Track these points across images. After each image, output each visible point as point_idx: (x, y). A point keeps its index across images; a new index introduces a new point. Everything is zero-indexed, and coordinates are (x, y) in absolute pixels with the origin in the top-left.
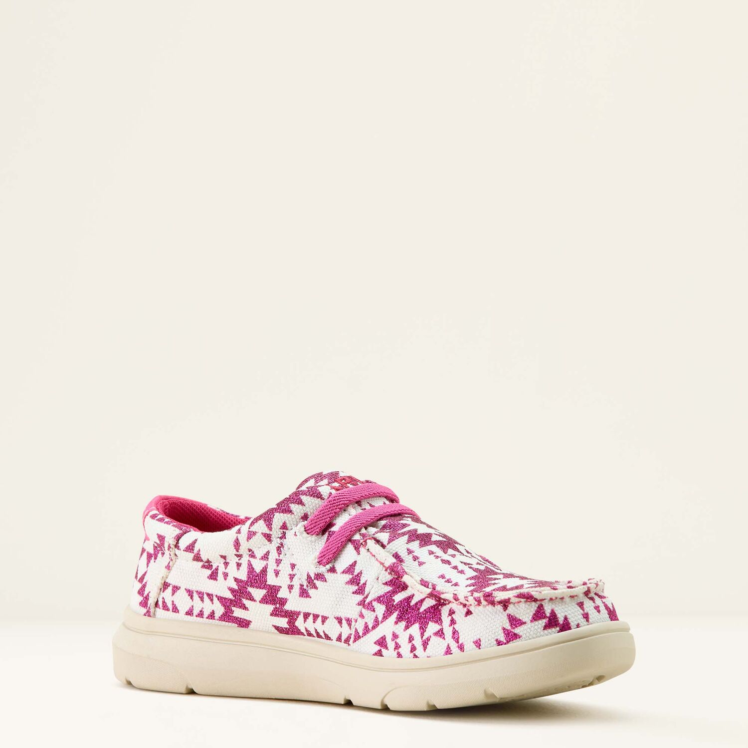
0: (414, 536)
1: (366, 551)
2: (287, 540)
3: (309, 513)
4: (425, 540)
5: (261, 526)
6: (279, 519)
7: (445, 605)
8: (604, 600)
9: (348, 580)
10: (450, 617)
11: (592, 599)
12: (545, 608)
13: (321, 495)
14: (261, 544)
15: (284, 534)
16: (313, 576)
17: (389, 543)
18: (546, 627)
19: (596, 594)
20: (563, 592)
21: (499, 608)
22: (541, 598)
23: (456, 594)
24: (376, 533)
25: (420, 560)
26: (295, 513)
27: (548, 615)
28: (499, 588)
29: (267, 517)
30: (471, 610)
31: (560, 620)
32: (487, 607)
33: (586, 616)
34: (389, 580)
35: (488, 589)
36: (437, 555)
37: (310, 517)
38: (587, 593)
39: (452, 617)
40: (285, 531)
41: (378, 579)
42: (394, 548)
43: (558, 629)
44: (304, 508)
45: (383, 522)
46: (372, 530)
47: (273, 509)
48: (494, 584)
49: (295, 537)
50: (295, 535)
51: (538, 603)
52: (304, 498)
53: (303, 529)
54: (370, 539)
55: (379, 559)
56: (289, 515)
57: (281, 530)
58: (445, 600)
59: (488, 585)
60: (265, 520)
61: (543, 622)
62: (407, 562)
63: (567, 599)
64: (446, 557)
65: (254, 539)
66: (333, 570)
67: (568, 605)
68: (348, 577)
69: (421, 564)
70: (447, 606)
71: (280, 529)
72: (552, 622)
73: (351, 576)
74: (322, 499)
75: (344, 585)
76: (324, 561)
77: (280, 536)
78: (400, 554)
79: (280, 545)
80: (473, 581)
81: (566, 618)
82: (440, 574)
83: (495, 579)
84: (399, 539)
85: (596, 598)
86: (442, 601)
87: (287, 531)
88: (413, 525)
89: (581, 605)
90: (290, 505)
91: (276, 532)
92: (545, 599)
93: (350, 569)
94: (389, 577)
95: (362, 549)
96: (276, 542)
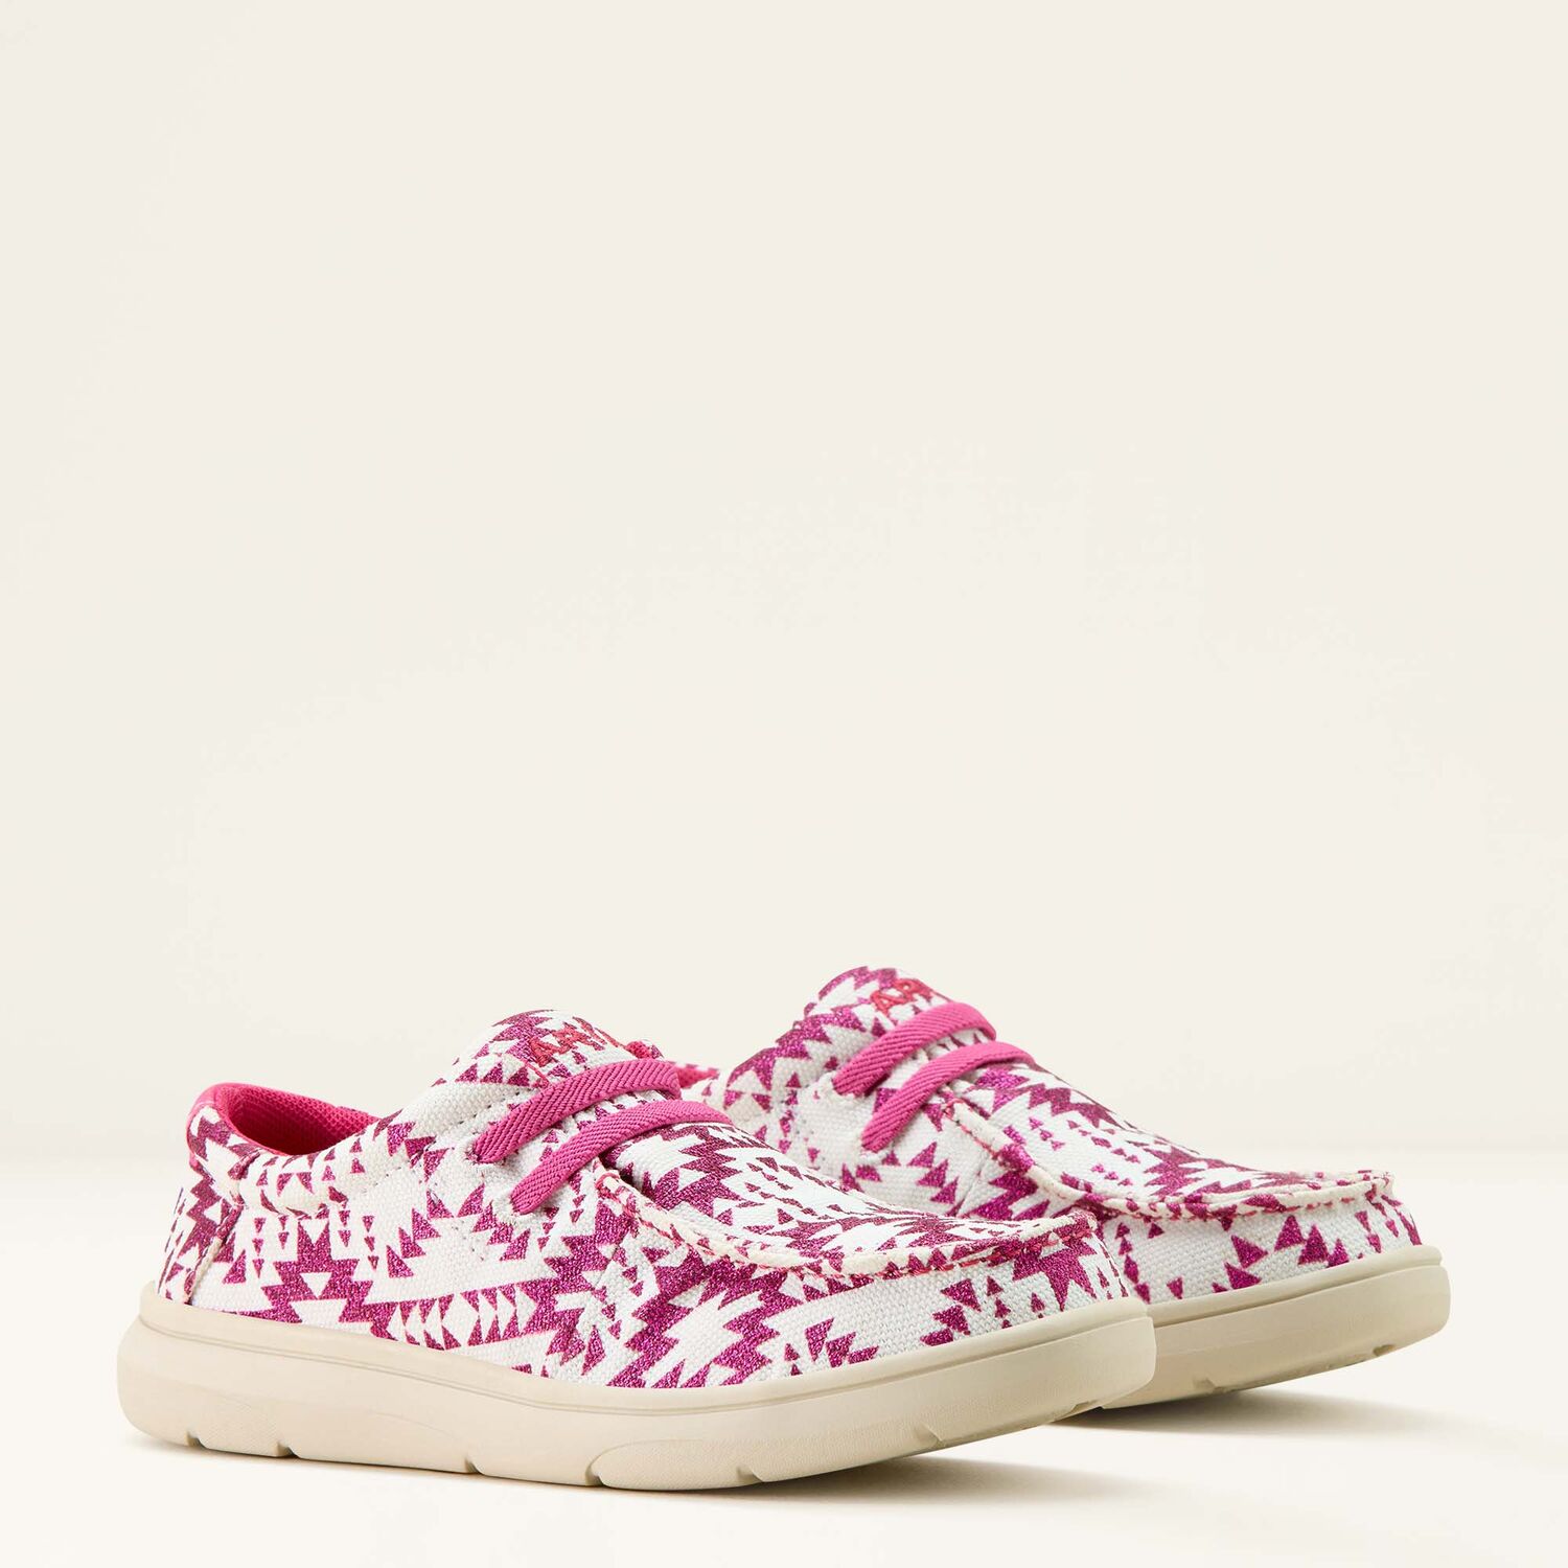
0: (1040, 1095)
1: (955, 1124)
2: (799, 1106)
3: (839, 1057)
4: (1060, 1100)
5: (750, 1082)
6: (783, 1068)
7: (1110, 1218)
8: (1399, 1209)
9: (922, 1176)
10: (1120, 1239)
11: (1378, 1206)
12: (1301, 1224)
13: (860, 1024)
14: (750, 1113)
15: (794, 1094)
16: (853, 1171)
17: (994, 1111)
18: (1302, 1260)
19: (1384, 1198)
20: (1331, 1193)
21: (1215, 1223)
22: (1292, 1205)
23: (1131, 1200)
24: (970, 1090)
25: (1054, 1139)
26: (815, 1057)
27: (1306, 1236)
28: (1207, 1187)
29: (761, 1065)
30: (1160, 1226)
31: (1328, 1247)
32: (1192, 1222)
33: (1375, 1242)
34: (1001, 1176)
35: (1188, 1190)
36: (1084, 1129)
37: (842, 1064)
38: (1370, 1195)
39: (1124, 1240)
40: (795, 1089)
41: (979, 1174)
42: (1005, 1119)
43: (1326, 1263)
44: (831, 1047)
45: (981, 1073)
46: (962, 1086)
47: (772, 1050)
48: (1196, 1180)
49: (816, 1101)
50: (817, 1097)
51: (1287, 1214)
52: (829, 1030)
53: (830, 1085)
54: (958, 1102)
55: (980, 1138)
56: (803, 1061)
57: (789, 1089)
58: (1109, 1210)
59: (1187, 1182)
60: (758, 1072)
61: (1297, 1250)
62: (1032, 1144)
63: (1338, 1206)
64: (1100, 1134)
65: (738, 1105)
66: (891, 1160)
67: (1340, 1217)
68: (921, 1172)
69: (1056, 1146)
70: (1115, 1220)
71: (788, 1085)
72: (1314, 1250)
73: (927, 1170)
74: (863, 1030)
75: (914, 1187)
76: (875, 1143)
77: (786, 1099)
78: (1017, 1129)
79: (786, 1116)
80: (1156, 1175)
81: (1339, 1245)
82: (1095, 1164)
83: (1196, 1170)
84: (1014, 1100)
85: (1385, 1204)
86: (1105, 1212)
87: (799, 1090)
88: (1035, 1078)
89: (1362, 1217)
90: (804, 1042)
91: (779, 1092)
92: (1299, 1207)
93: (925, 1158)
94: (1000, 1172)
95: (945, 1121)
96: (779, 1110)
